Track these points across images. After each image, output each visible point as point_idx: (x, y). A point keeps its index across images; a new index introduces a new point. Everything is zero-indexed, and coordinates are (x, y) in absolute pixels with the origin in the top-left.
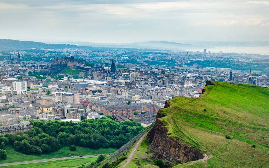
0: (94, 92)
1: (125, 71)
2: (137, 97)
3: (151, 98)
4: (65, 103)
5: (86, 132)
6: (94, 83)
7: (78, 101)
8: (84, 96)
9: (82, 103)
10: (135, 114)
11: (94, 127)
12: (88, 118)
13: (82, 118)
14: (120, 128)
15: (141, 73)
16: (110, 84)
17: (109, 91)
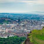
0: (12, 28)
1: (23, 21)
2: (26, 29)
3: (30, 30)
4: (3, 32)
5: (9, 41)
6: (13, 25)
7: (7, 31)
8: (9, 29)
9: (8, 32)
10: (25, 35)
11: (11, 39)
12: (10, 36)
13: (8, 36)
14: (20, 39)
15: (28, 22)
16: (18, 25)
17: (17, 28)
